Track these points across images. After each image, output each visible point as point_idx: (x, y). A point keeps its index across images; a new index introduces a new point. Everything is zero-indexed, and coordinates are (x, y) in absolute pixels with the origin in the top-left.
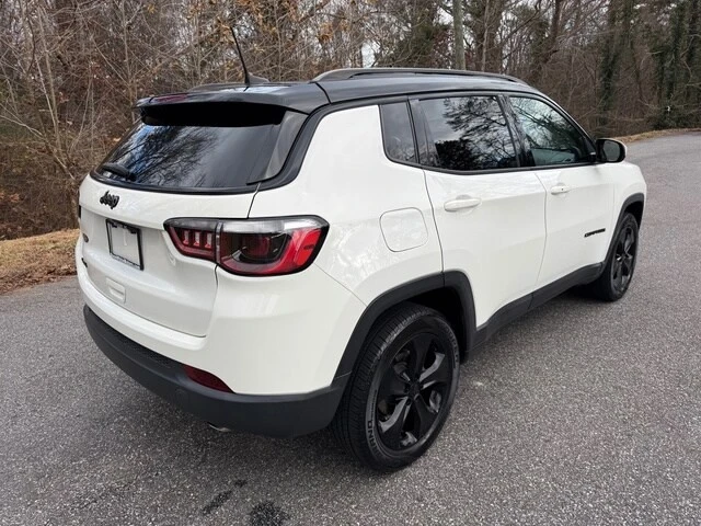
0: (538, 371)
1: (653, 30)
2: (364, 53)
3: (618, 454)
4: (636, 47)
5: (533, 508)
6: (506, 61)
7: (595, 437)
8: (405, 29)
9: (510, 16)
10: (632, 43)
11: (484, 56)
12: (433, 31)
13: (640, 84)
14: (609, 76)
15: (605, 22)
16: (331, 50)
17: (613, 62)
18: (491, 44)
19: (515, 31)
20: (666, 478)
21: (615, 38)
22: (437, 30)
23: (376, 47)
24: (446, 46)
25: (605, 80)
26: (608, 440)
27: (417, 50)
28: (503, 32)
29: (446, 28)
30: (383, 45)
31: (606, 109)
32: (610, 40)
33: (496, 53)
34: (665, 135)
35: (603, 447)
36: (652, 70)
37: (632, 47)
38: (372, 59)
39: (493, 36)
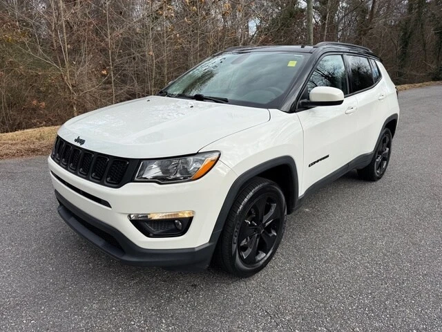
0: (339, 206)
1: (436, 17)
2: (249, 25)
3: (376, 243)
4: (424, 27)
5: (329, 262)
6: (340, 33)
7: (366, 236)
8: (276, 10)
9: (344, 4)
10: (422, 25)
11: (326, 29)
12: (294, 13)
13: (425, 51)
14: (406, 45)
15: (406, 10)
16: (230, 23)
17: (409, 37)
18: (331, 22)
19: (348, 14)
20: (399, 254)
21: (412, 21)
22: (297, 12)
23: (258, 21)
24: (302, 23)
25: (403, 48)
26: (372, 237)
27: (283, 24)
28: (339, 14)
29: (302, 10)
30: (262, 20)
31: (402, 67)
32: (408, 21)
33: (333, 28)
34: (438, 84)
35: (369, 240)
36: (434, 43)
37: (422, 28)
38: (254, 29)
39: (332, 17)
